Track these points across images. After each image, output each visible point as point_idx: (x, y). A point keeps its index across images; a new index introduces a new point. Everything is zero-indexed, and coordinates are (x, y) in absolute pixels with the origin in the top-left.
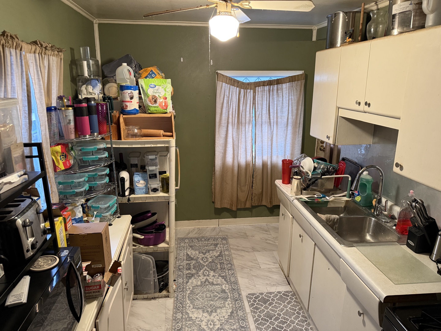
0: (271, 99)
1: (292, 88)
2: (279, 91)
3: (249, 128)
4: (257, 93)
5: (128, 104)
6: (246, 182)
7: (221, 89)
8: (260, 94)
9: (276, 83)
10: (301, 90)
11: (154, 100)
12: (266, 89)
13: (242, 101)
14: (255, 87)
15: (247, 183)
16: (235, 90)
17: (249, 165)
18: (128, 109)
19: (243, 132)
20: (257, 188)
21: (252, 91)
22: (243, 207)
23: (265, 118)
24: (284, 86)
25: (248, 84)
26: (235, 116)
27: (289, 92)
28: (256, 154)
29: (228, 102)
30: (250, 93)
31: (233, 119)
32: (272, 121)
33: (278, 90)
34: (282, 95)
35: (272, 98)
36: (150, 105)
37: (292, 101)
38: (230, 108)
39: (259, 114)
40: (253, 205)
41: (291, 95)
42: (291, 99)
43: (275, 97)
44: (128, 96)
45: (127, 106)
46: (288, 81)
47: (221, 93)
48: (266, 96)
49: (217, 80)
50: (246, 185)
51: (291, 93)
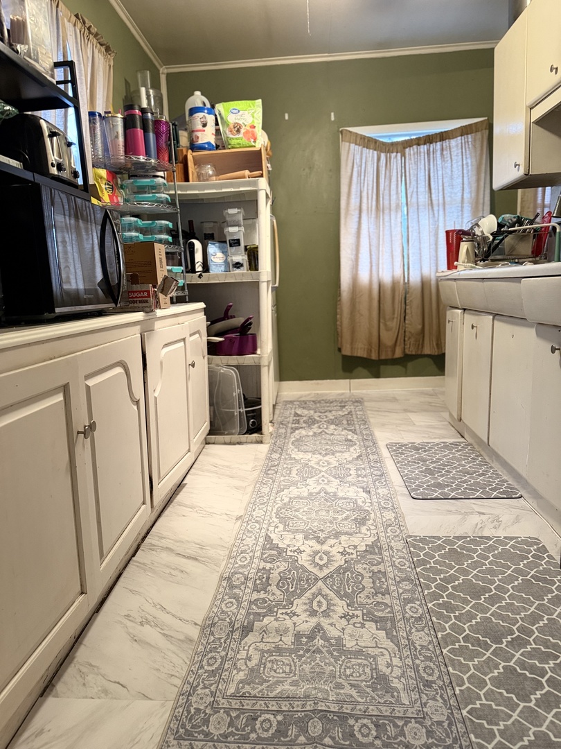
0: (432, 166)
1: (467, 145)
2: (445, 153)
3: (396, 218)
4: (407, 158)
5: (199, 134)
6: (394, 314)
7: (348, 153)
8: (413, 159)
9: (438, 139)
10: (482, 147)
11: (236, 129)
12: (422, 150)
13: (383, 172)
14: (405, 148)
15: (396, 316)
16: (371, 154)
17: (399, 282)
18: (200, 142)
19: (387, 224)
20: (414, 324)
21: (399, 155)
22: (390, 357)
23: (424, 198)
24: (453, 142)
25: (392, 144)
26: (372, 197)
27: (462, 152)
28: (410, 262)
29: (359, 175)
30: (396, 159)
31: (369, 202)
32: (435, 202)
33: (442, 150)
34: (451, 158)
35: (434, 166)
36: (231, 136)
37: (468, 166)
38: (364, 186)
39: (413, 192)
40: (407, 352)
41: (466, 158)
42: (467, 163)
43: (438, 163)
44: (200, 123)
45: (198, 137)
46: (459, 134)
47: (347, 160)
48: (423, 161)
49: (342, 141)
50: (393, 318)
51: (466, 155)
